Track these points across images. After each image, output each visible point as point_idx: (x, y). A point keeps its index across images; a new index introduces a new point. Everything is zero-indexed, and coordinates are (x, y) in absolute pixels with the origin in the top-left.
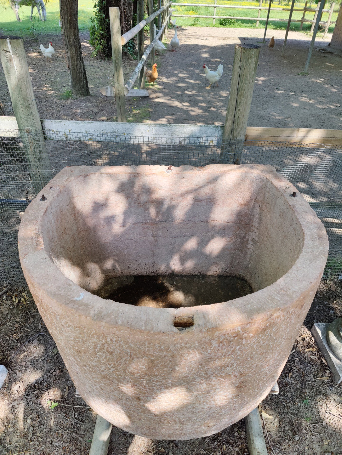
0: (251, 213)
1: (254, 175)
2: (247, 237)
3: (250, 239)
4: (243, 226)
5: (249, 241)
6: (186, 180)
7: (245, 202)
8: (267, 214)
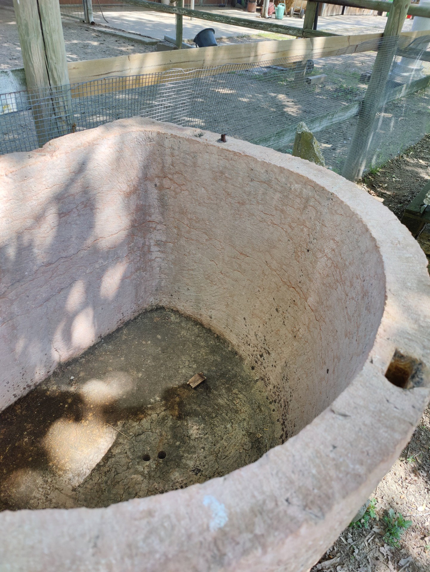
0: (144, 203)
1: (134, 135)
2: (147, 243)
3: (152, 244)
4: (137, 229)
5: (152, 247)
6: (32, 179)
7: (132, 188)
8: (178, 190)
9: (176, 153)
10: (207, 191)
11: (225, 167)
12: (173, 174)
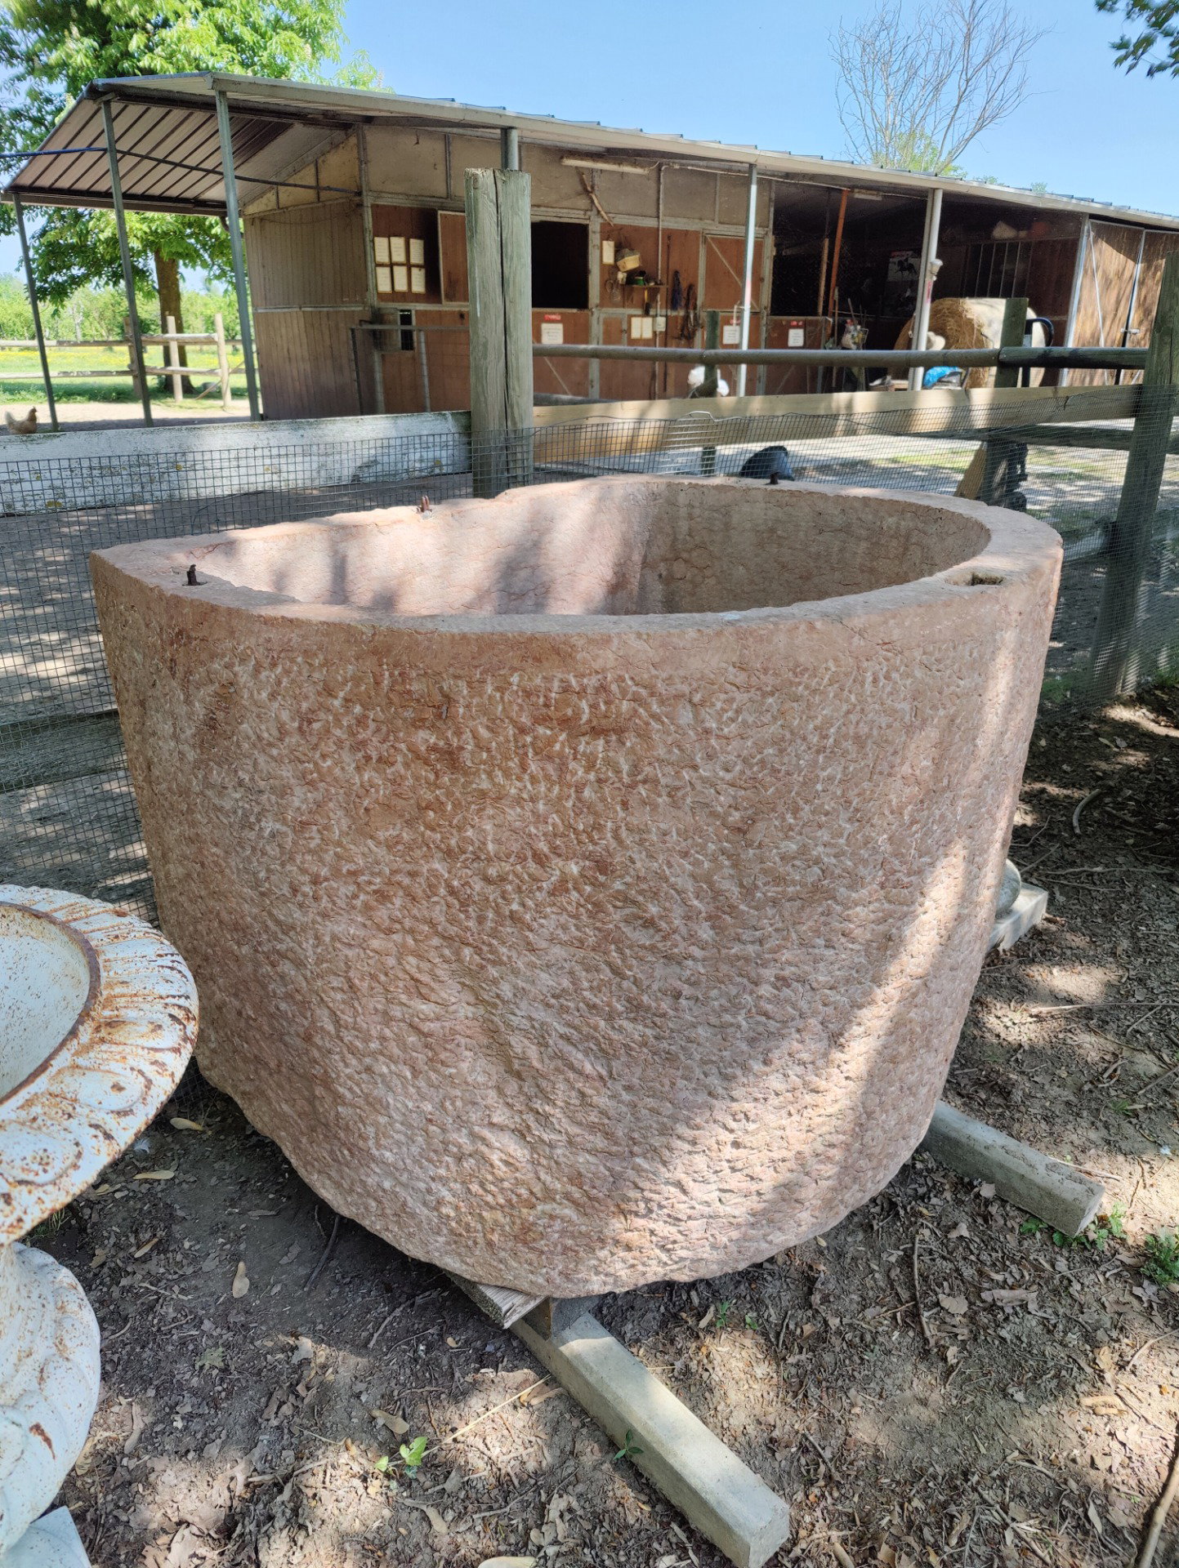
7: (621, 579)
8: (699, 579)
9: (697, 511)
10: (748, 569)
11: (777, 521)
12: (689, 551)
